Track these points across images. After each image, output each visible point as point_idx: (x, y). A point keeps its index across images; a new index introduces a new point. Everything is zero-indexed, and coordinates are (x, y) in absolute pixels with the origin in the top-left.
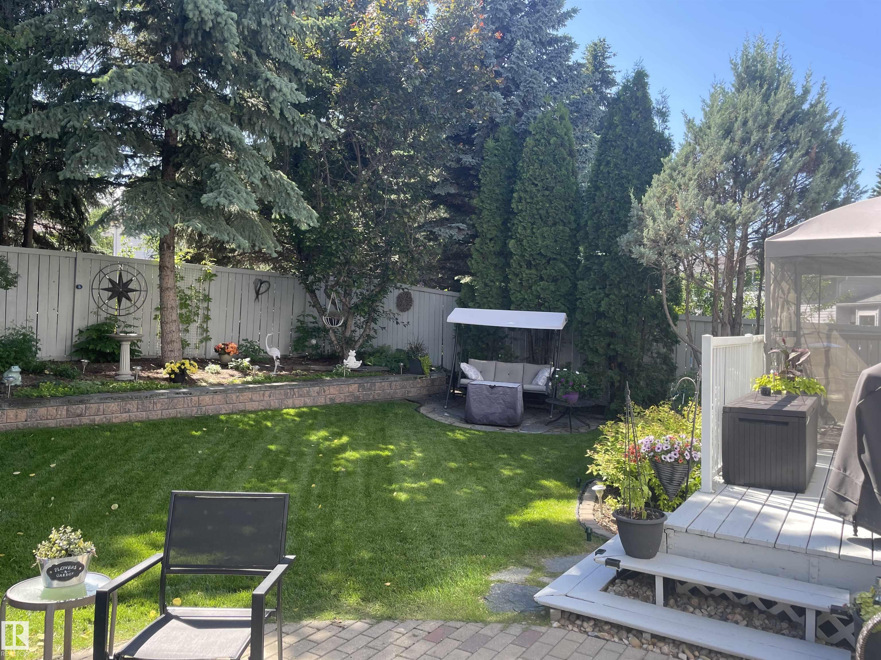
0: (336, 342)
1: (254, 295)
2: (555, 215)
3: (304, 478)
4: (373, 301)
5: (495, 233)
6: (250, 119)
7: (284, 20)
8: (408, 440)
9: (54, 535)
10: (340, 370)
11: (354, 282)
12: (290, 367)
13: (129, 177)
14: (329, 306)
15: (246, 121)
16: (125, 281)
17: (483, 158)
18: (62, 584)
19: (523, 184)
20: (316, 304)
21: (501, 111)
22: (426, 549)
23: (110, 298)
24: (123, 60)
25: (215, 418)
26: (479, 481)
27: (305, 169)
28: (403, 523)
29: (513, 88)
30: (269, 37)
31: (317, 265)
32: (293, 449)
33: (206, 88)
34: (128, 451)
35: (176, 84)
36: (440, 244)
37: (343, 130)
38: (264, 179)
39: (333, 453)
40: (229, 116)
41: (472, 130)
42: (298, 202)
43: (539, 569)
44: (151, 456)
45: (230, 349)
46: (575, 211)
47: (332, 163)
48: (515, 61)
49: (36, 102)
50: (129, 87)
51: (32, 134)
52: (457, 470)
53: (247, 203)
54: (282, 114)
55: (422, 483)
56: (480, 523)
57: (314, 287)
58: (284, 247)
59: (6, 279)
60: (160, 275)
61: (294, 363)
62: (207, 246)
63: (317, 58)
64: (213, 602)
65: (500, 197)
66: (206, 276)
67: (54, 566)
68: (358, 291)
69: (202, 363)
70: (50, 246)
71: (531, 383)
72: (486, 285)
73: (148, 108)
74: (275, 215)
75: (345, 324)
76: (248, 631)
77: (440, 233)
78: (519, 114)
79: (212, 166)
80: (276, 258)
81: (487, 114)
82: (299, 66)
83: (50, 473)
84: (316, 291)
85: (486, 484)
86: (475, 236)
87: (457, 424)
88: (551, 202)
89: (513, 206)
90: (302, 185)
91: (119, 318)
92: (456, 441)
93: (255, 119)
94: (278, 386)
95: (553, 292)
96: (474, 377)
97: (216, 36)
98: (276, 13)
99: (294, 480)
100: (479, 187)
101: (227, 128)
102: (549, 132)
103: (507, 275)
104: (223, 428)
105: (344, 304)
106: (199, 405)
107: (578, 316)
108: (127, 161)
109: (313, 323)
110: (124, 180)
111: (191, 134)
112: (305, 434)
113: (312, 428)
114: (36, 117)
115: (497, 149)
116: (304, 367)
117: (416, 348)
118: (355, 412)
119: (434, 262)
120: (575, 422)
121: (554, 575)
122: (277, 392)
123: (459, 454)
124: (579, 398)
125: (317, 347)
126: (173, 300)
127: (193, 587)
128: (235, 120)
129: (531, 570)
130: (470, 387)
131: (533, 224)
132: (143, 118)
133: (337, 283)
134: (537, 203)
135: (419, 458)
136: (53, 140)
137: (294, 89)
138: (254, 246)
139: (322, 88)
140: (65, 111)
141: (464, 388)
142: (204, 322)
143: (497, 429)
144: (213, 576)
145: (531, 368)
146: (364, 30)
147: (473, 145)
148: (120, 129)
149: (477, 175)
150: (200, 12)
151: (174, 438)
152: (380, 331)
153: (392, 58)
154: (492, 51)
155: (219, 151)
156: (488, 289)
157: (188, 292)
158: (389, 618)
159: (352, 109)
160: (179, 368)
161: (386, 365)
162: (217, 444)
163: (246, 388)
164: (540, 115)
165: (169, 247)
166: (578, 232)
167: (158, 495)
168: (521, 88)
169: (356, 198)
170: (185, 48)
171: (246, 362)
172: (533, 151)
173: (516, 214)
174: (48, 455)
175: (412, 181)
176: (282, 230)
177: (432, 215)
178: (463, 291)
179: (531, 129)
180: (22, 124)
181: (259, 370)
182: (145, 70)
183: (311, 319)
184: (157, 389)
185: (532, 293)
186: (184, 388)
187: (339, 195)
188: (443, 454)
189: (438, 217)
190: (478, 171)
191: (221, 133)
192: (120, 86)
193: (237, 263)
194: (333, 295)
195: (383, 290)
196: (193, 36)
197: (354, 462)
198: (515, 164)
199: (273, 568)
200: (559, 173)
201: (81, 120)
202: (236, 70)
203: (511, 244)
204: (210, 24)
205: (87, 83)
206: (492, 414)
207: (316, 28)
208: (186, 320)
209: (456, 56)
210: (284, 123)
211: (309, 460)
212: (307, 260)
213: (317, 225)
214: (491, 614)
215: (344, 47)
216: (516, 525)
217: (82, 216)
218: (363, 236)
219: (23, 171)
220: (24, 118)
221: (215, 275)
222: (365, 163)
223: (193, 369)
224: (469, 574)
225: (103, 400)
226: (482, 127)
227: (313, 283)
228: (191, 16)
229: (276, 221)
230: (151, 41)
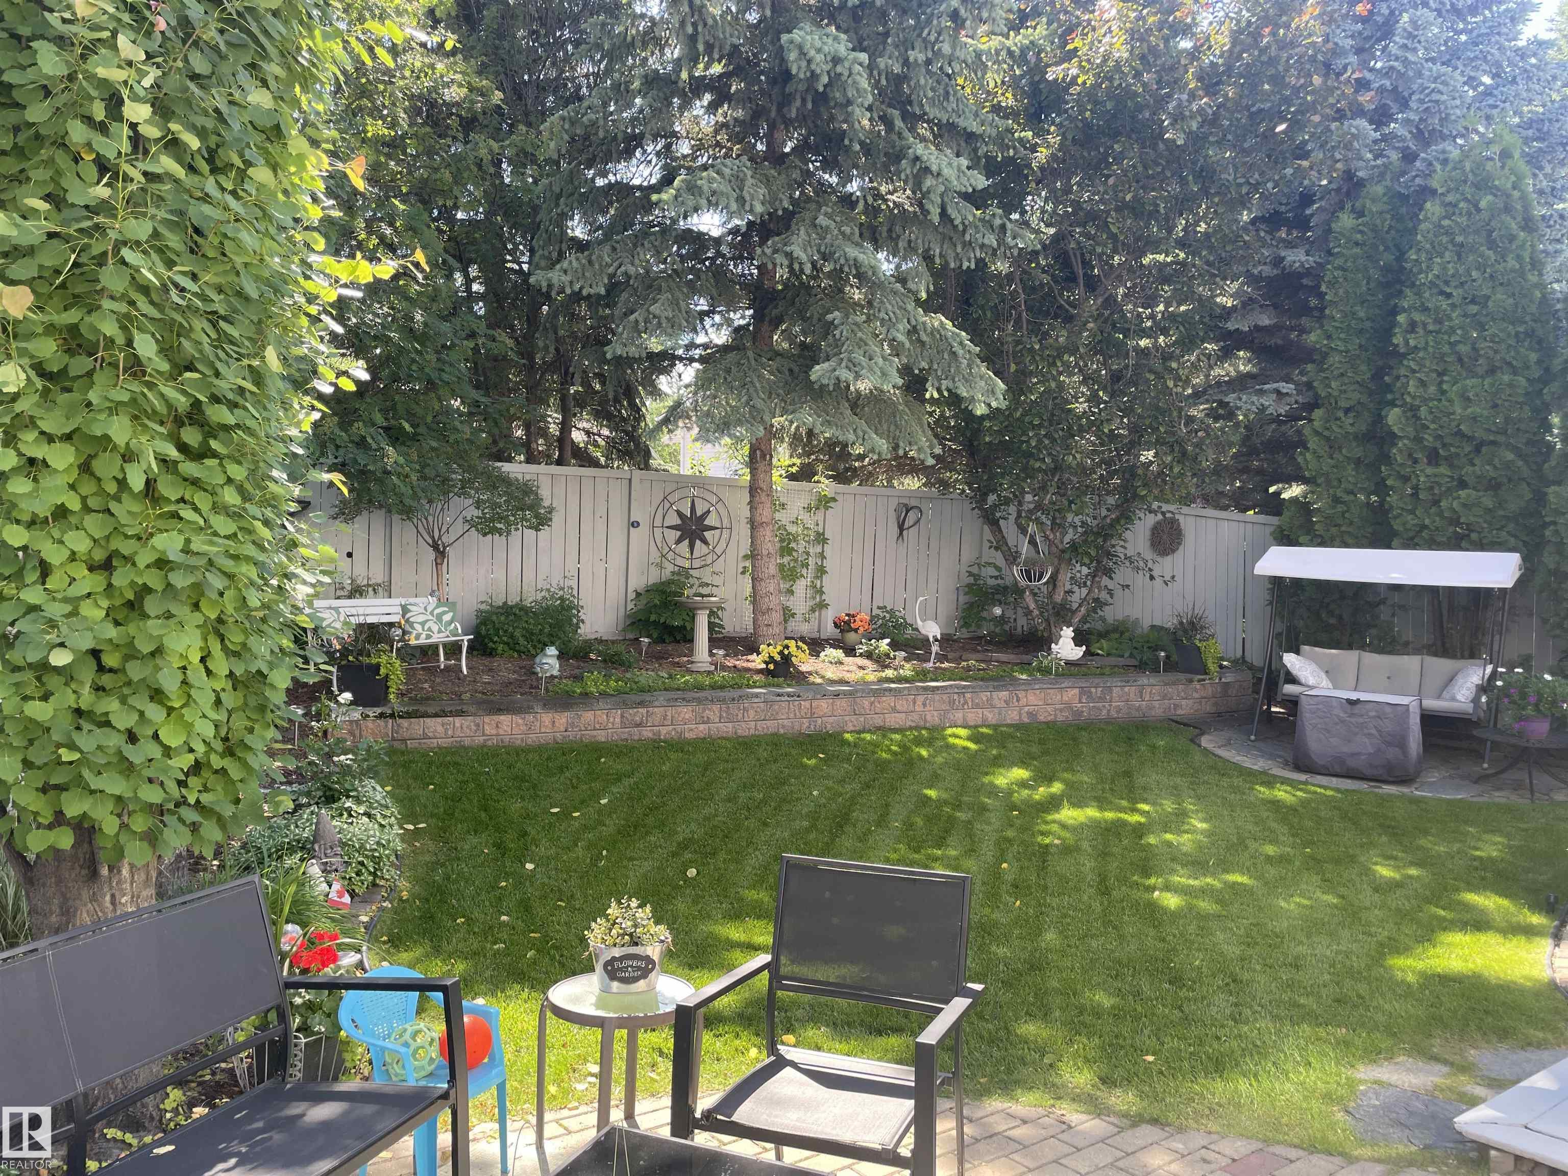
0: (1036, 612)
1: (896, 530)
2: (1491, 353)
3: (988, 851)
4: (1106, 537)
5: (1356, 396)
6: (890, 231)
7: (946, 48)
8: (1178, 796)
9: (613, 911)
10: (1045, 662)
11: (1071, 502)
12: (957, 654)
13: (705, 346)
14: (1025, 548)
15: (884, 234)
16: (699, 513)
17: (1329, 253)
18: (624, 987)
19: (1418, 294)
20: (1000, 544)
21: (1369, 156)
22: (1221, 1004)
23: (678, 542)
24: (694, 159)
25: (836, 738)
26: (1328, 884)
27: (982, 307)
28: (1174, 949)
29: (1394, 108)
30: (922, 82)
31: (1003, 475)
32: (965, 799)
33: (822, 189)
34: (708, 784)
35: (774, 188)
36: (1237, 424)
37: (1052, 231)
38: (913, 331)
39: (1038, 811)
40: (857, 230)
41: (1307, 199)
42: (970, 366)
43: (1465, 1068)
44: (742, 794)
45: (859, 623)
46: (1540, 342)
47: (1030, 290)
48: (1400, 53)
49: (573, 239)
50: (704, 202)
51: (568, 291)
52: (1282, 860)
53: (884, 374)
54: (944, 213)
55: (1209, 880)
56: (1332, 965)
57: (998, 515)
58: (944, 446)
59: (537, 516)
60: (750, 503)
61: (963, 649)
62: (821, 451)
63: (1007, 107)
64: (844, 1047)
65: (1368, 324)
66: (820, 501)
67: (614, 959)
68: (1077, 520)
69: (816, 646)
70: (595, 463)
71: (1439, 697)
72: (1336, 500)
73: (730, 232)
74: (931, 393)
75: (1053, 580)
76: (908, 1105)
77: (1239, 404)
78: (1409, 157)
79: (829, 317)
80: (933, 467)
81: (1339, 165)
82: (974, 126)
83: (600, 812)
84: (1002, 522)
85: (1342, 890)
86: (1311, 406)
87: (1277, 771)
88: (1482, 327)
89: (1398, 340)
90: (977, 336)
91: (691, 572)
92: (1276, 805)
93: (898, 229)
94: (937, 688)
95: (1489, 511)
96: (1311, 681)
97: (834, 98)
98: (932, 38)
99: (971, 851)
100: (1322, 310)
101: (852, 252)
102: (1477, 186)
103: (1384, 480)
104: (851, 754)
105: (1051, 543)
106: (812, 715)
107: (1549, 559)
108: (702, 320)
109: (996, 578)
110: (698, 351)
111: (796, 266)
112: (987, 774)
113: (999, 762)
114: (575, 264)
115: (1361, 232)
116: (979, 656)
117: (1192, 623)
118: (1074, 739)
119: (1225, 460)
120: (1542, 780)
121: (1499, 1084)
122: (937, 697)
123: (1285, 829)
124: (1551, 729)
125: (1002, 619)
126: (769, 543)
127: (815, 1018)
128: (866, 234)
129: (1445, 1069)
130: (1303, 701)
131: (1440, 374)
132: (724, 249)
133: (1039, 507)
134: (1452, 330)
135: (1203, 832)
136: (599, 296)
137: (964, 168)
138: (896, 447)
139: (1012, 160)
140: (614, 249)
141: (1293, 703)
142: (817, 577)
143: (1364, 786)
144: (842, 1002)
145: (1440, 665)
146: (1092, 43)
147: (1309, 229)
148: (692, 270)
149: (1318, 286)
150: (809, 62)
151: (774, 767)
152: (1118, 592)
153: (1144, 85)
154: (1350, 42)
155: (841, 291)
156: (1340, 508)
157: (792, 529)
158: (1154, 1121)
159: (1067, 190)
160: (781, 653)
161: (1131, 656)
162: (842, 782)
163: (885, 690)
164: (1455, 154)
165: (763, 456)
166: (1546, 383)
167: (754, 860)
168: (1413, 105)
169: (1074, 351)
170: (788, 123)
171: (884, 644)
172: (1441, 226)
173: (1404, 356)
174: (596, 785)
175: (1182, 308)
176: (942, 414)
177: (1223, 371)
178: (1287, 514)
179: (1435, 184)
180: (556, 276)
181: (906, 659)
182: (727, 171)
183: (991, 571)
184: (749, 686)
185: (1440, 514)
186: (789, 686)
187: (1042, 348)
188: (1250, 827)
189: (1233, 374)
190: (1319, 278)
191: (842, 261)
192: (691, 202)
193: (867, 478)
194: (1032, 528)
195: (1125, 516)
196: (798, 103)
197: (1076, 829)
198: (1401, 256)
199: (947, 1002)
200: (1500, 267)
201: (637, 262)
202: (867, 149)
203: (1393, 416)
204: (825, 79)
205: (645, 201)
206: (1353, 755)
207: (1004, 53)
208: (790, 574)
209: (1273, 61)
210: (948, 230)
211: (995, 819)
212: (984, 466)
213: (1003, 405)
214: (1362, 1143)
215: (1056, 80)
216: (1411, 978)
217: (637, 413)
218: (1088, 419)
219: (557, 349)
220: (558, 267)
221: (834, 499)
222: (1092, 285)
223: (801, 655)
224: (1312, 1059)
225: (672, 702)
226: (1327, 191)
227: (995, 506)
228: (794, 72)
229: (932, 401)
230: (736, 120)
